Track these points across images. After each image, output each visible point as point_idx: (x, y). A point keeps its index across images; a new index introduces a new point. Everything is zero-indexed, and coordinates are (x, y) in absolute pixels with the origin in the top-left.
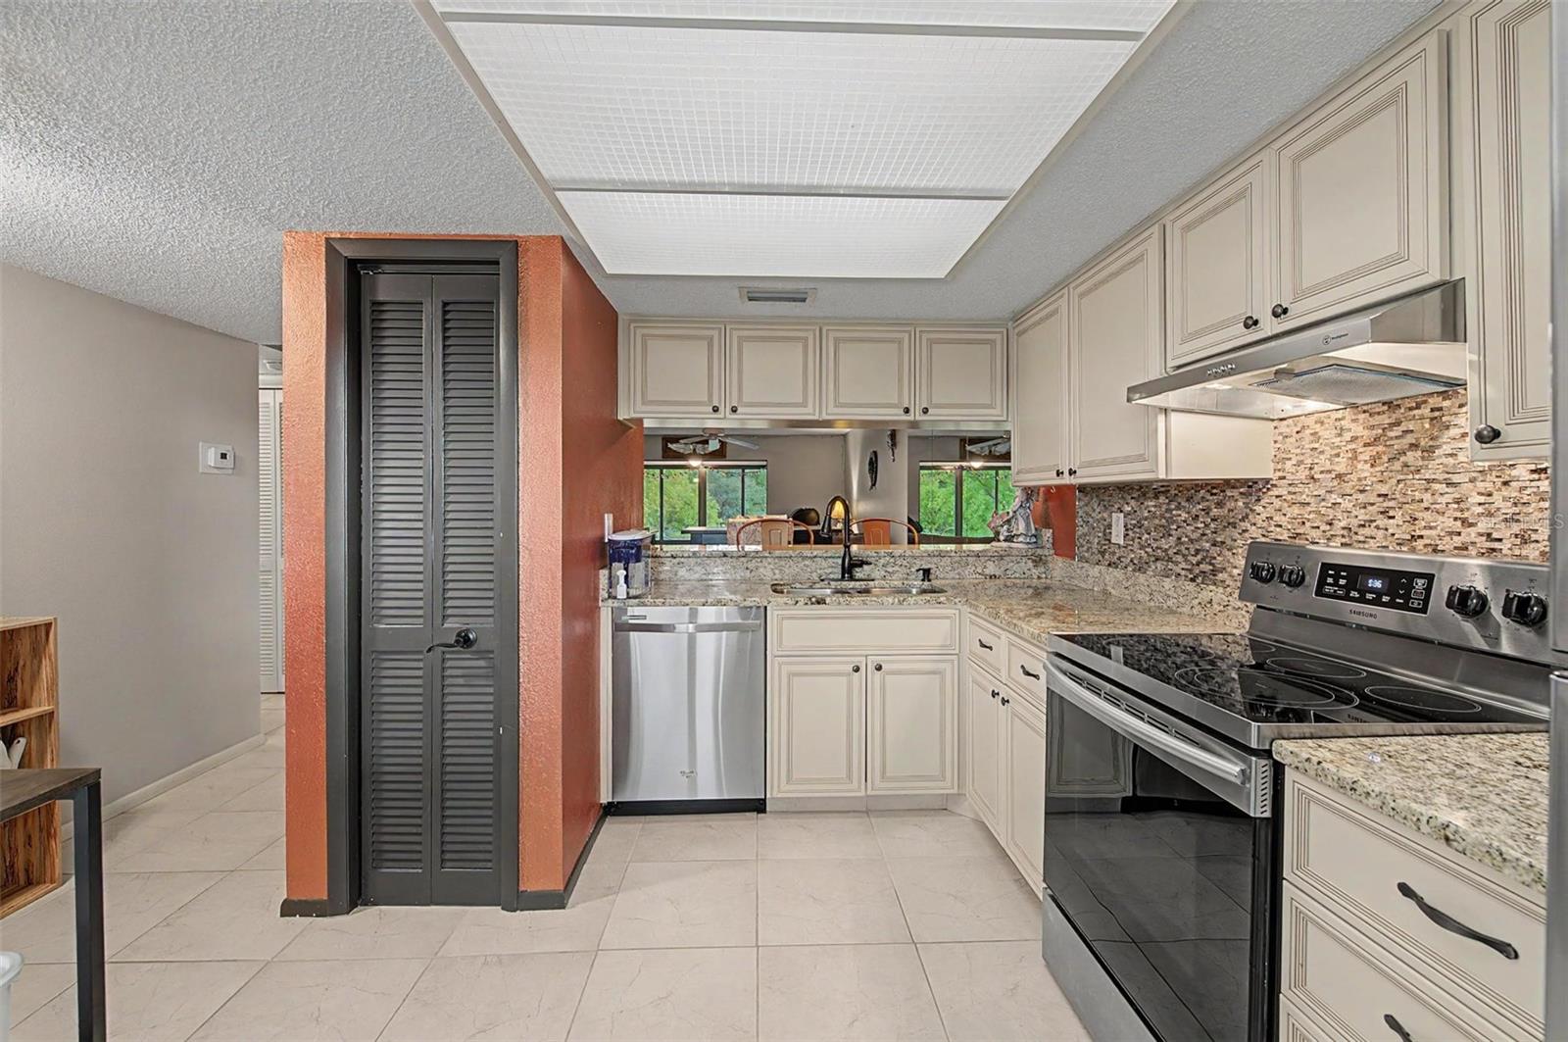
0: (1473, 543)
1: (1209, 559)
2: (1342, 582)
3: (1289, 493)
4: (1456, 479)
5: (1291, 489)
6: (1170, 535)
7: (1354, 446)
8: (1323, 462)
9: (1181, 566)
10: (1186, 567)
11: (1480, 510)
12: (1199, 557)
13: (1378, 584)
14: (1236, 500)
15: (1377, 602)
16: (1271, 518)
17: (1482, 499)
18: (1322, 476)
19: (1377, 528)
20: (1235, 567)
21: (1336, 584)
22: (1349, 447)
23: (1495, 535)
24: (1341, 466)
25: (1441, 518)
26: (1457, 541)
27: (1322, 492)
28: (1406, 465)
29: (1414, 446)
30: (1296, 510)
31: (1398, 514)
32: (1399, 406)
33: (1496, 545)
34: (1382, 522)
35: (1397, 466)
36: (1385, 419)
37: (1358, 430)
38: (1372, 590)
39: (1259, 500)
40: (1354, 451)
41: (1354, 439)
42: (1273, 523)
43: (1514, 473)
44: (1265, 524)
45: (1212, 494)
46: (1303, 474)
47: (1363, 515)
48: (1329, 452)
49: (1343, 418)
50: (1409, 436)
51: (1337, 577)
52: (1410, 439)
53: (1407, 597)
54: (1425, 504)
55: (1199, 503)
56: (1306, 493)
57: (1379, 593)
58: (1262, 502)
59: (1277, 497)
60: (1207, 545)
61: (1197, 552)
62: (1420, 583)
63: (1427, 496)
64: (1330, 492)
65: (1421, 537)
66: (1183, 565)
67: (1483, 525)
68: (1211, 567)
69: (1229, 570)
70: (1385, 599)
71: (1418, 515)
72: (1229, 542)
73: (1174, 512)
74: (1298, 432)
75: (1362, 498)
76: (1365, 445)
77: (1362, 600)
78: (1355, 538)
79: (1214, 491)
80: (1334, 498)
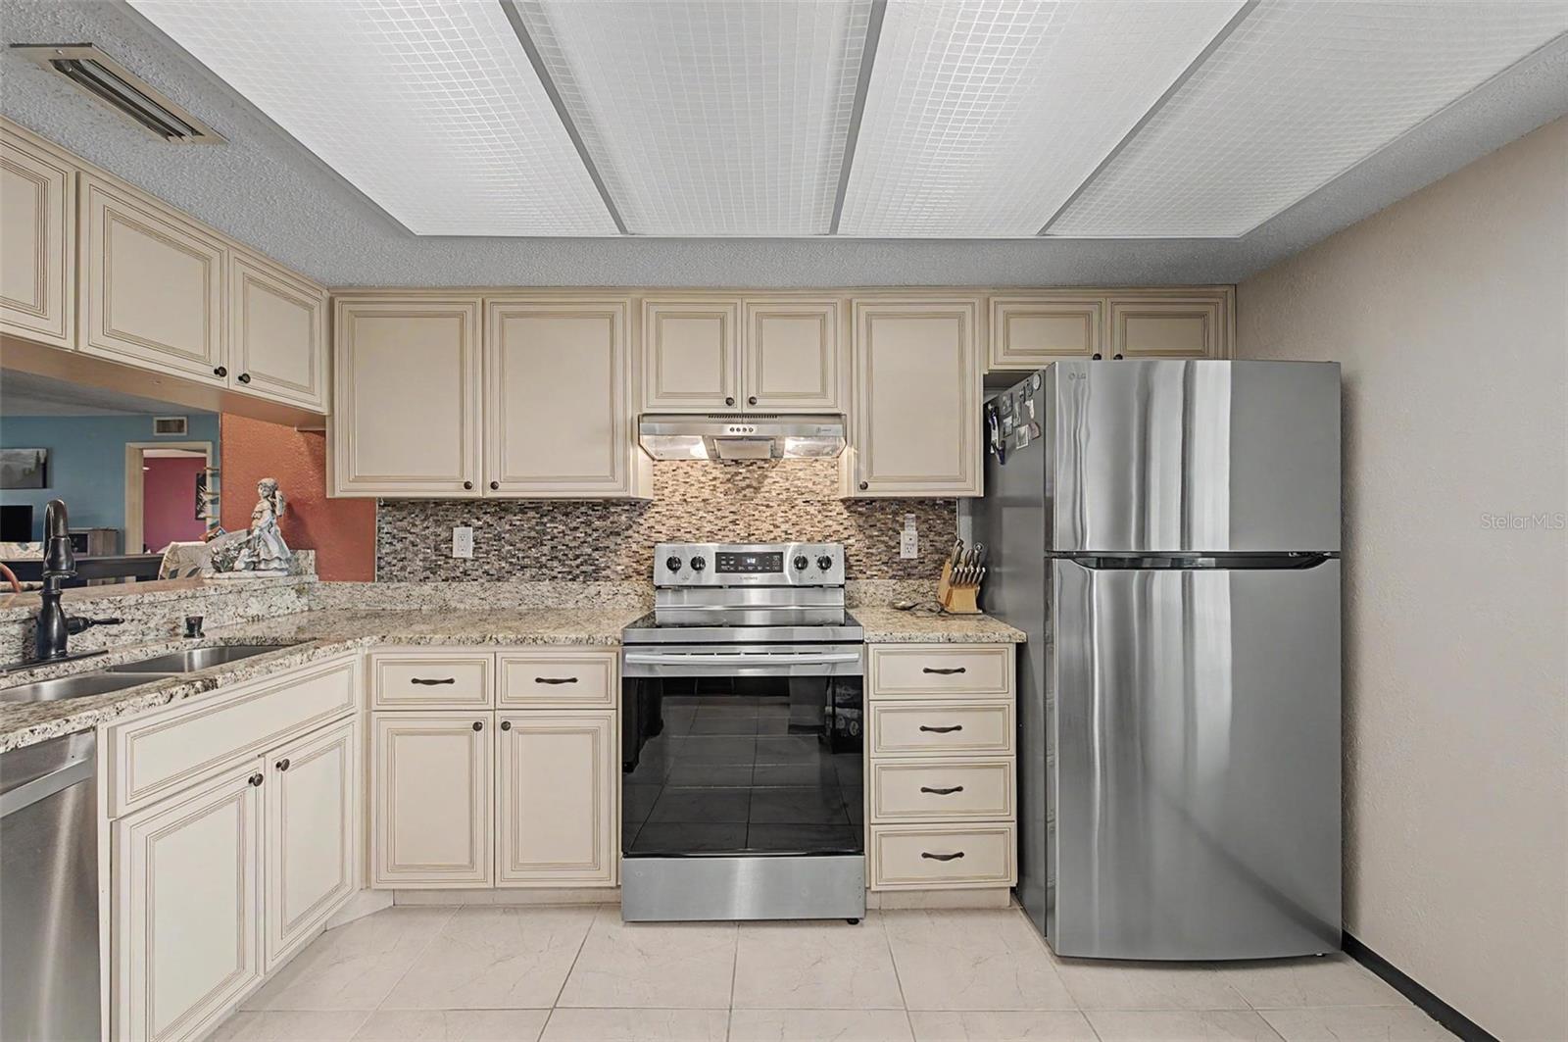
0: (780, 536)
1: (590, 560)
2: (732, 562)
3: (667, 510)
4: (771, 504)
5: (669, 507)
6: (542, 545)
7: (714, 483)
8: (693, 492)
9: (557, 570)
10: (564, 570)
11: (782, 520)
12: (579, 561)
13: (753, 561)
14: (620, 515)
15: (755, 571)
16: (653, 527)
17: (783, 515)
18: (692, 500)
19: (730, 530)
20: (619, 565)
21: (728, 564)
22: (710, 483)
23: (789, 532)
24: (706, 493)
25: (764, 524)
26: (772, 536)
27: (692, 510)
28: (745, 496)
29: (748, 486)
30: (672, 522)
31: (741, 523)
32: (741, 463)
33: (790, 536)
34: (731, 527)
35: (740, 496)
36: (733, 469)
37: (716, 473)
38: (751, 565)
39: (641, 514)
40: (714, 486)
41: (715, 479)
42: (654, 530)
43: (797, 502)
44: (646, 532)
45: (594, 510)
46: (678, 498)
47: (721, 524)
48: (697, 485)
49: (706, 466)
50: (747, 480)
51: (728, 560)
52: (748, 481)
53: (771, 565)
54: (756, 517)
55: (579, 518)
56: (680, 510)
57: (755, 566)
58: (645, 516)
59: (656, 512)
60: (589, 551)
61: (577, 557)
62: (776, 557)
63: (756, 513)
64: (698, 510)
65: (753, 534)
66: (560, 569)
67: (784, 527)
68: (594, 567)
69: (613, 567)
70: (759, 568)
71: (752, 523)
72: (612, 547)
73: (548, 525)
74: (674, 470)
75: (719, 514)
76: (721, 483)
77: (747, 571)
78: (716, 537)
79: (596, 508)
80: (701, 513)
